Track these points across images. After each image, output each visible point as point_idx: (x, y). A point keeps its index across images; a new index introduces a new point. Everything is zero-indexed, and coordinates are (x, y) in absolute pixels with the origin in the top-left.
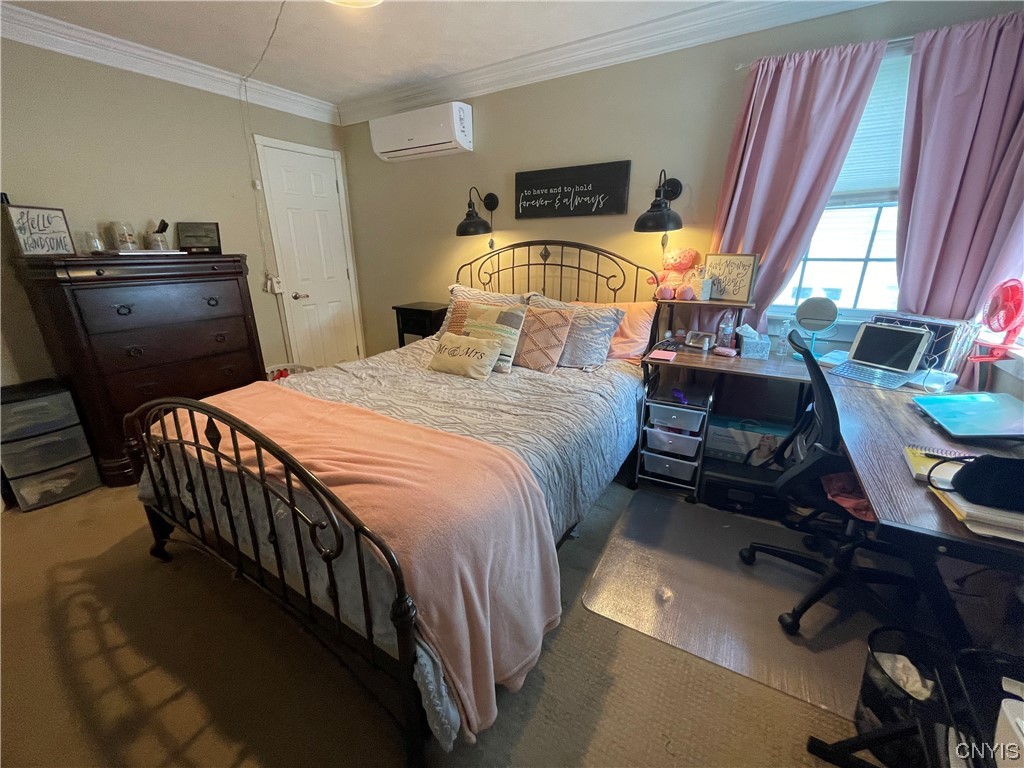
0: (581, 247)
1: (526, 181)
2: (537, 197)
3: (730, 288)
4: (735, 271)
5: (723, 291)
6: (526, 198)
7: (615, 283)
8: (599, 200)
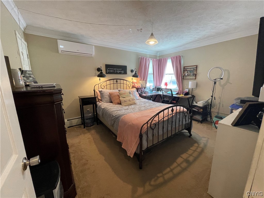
0: (124, 80)
1: (107, 66)
2: (111, 70)
3: (143, 85)
4: (143, 83)
5: (142, 86)
6: (108, 70)
7: (129, 86)
8: (123, 72)
